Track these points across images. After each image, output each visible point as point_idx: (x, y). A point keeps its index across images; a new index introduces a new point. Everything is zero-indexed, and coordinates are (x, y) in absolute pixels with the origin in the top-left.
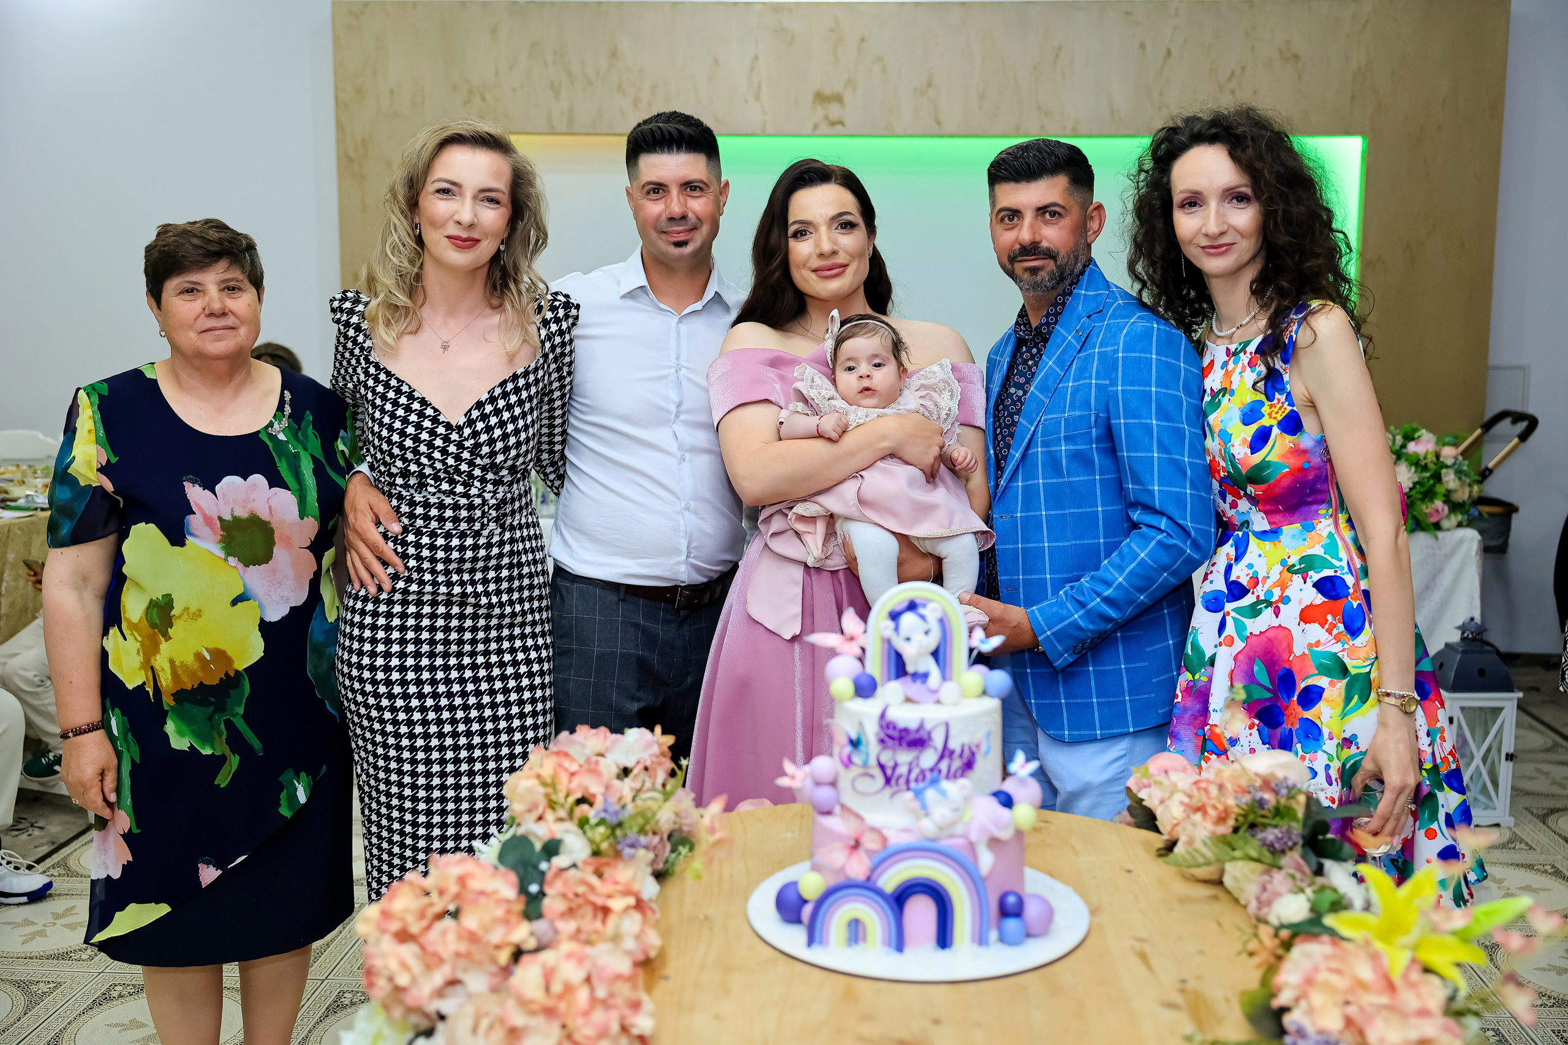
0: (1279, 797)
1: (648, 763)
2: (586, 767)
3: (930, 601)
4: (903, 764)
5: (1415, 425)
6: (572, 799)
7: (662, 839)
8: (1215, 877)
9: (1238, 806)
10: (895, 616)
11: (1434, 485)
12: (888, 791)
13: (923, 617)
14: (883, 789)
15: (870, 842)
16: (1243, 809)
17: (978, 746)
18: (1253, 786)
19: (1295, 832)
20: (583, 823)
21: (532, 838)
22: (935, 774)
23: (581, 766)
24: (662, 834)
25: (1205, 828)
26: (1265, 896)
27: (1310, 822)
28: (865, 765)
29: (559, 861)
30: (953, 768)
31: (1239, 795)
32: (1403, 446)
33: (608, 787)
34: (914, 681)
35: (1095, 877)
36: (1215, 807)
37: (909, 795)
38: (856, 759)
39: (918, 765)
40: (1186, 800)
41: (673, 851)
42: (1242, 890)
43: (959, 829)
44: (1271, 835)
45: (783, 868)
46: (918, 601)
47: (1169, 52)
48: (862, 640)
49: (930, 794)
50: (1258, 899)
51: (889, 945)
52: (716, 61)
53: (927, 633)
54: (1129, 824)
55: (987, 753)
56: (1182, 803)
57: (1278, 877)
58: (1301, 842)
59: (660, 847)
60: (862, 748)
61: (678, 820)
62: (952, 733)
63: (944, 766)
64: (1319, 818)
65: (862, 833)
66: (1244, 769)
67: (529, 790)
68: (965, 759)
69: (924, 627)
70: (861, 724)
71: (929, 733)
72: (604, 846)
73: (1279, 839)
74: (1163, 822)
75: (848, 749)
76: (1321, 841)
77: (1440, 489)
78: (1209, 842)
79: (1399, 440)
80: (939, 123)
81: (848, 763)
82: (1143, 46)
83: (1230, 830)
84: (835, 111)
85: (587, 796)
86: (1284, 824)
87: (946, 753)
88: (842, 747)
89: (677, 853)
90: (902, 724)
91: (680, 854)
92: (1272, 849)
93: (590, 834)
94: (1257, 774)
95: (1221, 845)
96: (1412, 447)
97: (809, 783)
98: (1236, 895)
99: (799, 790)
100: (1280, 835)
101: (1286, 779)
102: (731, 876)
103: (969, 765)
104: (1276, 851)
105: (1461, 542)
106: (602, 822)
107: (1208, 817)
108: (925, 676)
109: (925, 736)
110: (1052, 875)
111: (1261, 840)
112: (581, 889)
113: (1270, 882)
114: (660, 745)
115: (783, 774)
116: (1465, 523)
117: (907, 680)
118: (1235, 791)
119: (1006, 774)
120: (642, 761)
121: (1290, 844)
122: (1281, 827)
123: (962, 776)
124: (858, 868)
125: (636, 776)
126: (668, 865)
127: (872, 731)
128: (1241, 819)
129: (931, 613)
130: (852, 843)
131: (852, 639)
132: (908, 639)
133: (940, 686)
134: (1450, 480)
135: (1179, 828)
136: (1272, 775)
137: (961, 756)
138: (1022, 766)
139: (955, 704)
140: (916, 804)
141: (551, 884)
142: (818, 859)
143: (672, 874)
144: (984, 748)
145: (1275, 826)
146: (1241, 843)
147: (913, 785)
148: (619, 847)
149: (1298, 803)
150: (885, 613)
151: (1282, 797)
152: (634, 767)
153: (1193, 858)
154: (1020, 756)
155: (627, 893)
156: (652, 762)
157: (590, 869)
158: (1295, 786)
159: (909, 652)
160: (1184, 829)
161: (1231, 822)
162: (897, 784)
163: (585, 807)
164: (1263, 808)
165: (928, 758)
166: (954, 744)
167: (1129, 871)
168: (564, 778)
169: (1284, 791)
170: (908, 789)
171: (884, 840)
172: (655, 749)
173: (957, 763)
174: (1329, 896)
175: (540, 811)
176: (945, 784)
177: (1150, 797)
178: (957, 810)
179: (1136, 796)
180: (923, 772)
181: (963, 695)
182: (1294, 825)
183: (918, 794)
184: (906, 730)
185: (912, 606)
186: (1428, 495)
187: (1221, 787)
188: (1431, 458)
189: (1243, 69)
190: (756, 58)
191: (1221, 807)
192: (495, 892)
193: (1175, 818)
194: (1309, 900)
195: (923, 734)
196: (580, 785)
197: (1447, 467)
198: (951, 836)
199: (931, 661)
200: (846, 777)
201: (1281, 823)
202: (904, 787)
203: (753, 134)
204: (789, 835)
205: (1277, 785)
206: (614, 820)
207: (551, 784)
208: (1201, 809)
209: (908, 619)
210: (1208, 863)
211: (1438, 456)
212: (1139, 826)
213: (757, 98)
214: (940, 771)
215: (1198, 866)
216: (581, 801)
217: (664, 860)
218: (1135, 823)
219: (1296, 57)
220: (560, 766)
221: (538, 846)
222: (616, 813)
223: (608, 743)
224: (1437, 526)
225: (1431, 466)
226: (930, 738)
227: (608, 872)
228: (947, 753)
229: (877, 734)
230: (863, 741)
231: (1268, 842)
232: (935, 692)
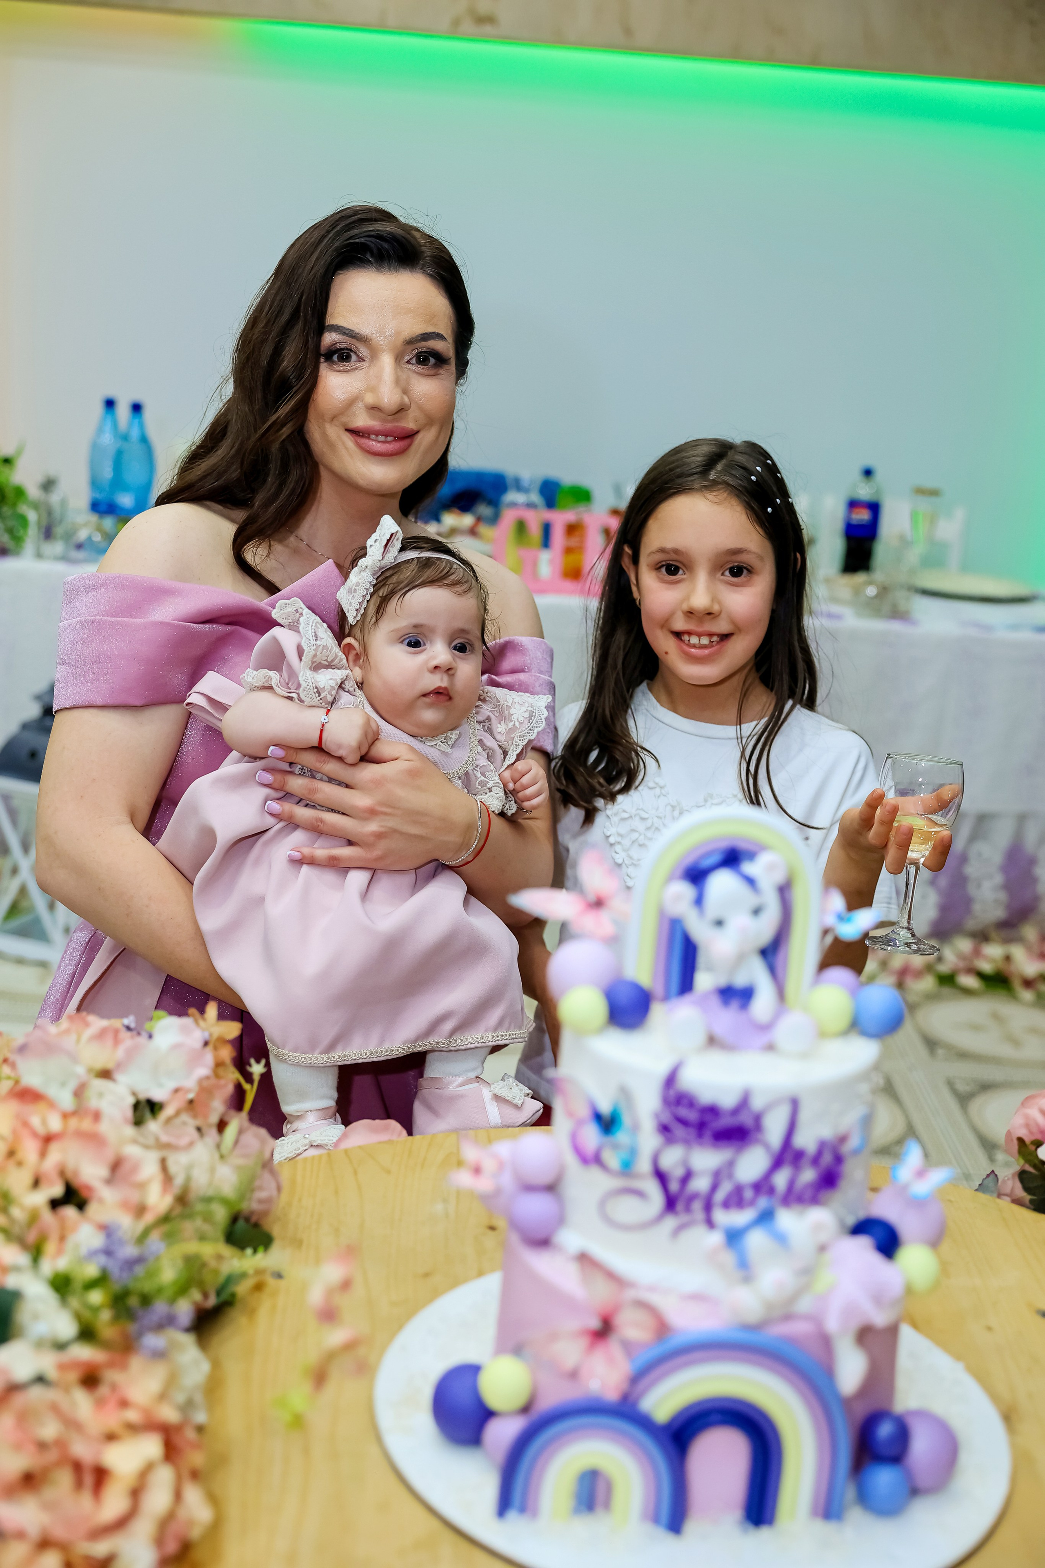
1: (194, 1089)
2: (74, 1113)
3: (763, 848)
4: (703, 1172)
6: (44, 1194)
10: (696, 875)
12: (671, 1222)
13: (751, 881)
14: (660, 1218)
15: (633, 1328)
17: (845, 1140)
22: (765, 1193)
23: (64, 1118)
30: (799, 1185)
34: (718, 1002)
37: (715, 1238)
39: (730, 1176)
43: (804, 1305)
46: (741, 848)
49: (758, 1240)
51: (656, 1520)
53: (757, 911)
54: (1018, 1202)
55: (861, 1151)
60: (621, 1136)
62: (804, 1116)
63: (781, 1180)
65: (618, 1308)
68: (823, 1169)
69: (752, 900)
71: (758, 1119)
72: (104, 1323)
87: (788, 1154)
90: (706, 1097)
97: (506, 1182)
103: (830, 1178)
108: (747, 995)
109: (751, 1122)
123: (817, 1200)
124: (605, 1376)
125: (169, 1116)
127: (646, 1105)
129: (765, 872)
130: (595, 1323)
132: (720, 923)
133: (775, 1018)
137: (816, 1161)
138: (920, 1174)
139: (805, 1056)
140: (728, 1258)
144: (854, 1142)
147: (722, 1217)
148: (133, 1328)
150: (676, 868)
152: (167, 1100)
154: (914, 1155)
155: (151, 1425)
156: (199, 1086)
157: (72, 1376)
159: (718, 946)
162: (689, 1209)
165: (752, 1163)
166: (806, 1139)
170: (711, 1224)
171: (662, 1328)
173: (808, 1175)
176: (785, 1219)
178: (804, 1270)
180: (739, 1189)
184: (712, 1110)
185: (730, 856)
195: (745, 1119)
196: (63, 1164)
198: (790, 1319)
199: (760, 964)
200: (583, 1184)
202: (702, 1219)
206: (122, 1281)
209: (722, 881)
214: (774, 1189)
222: (129, 1258)
226: (759, 1125)
228: (789, 1156)
229: (657, 1116)
232: (766, 1028)
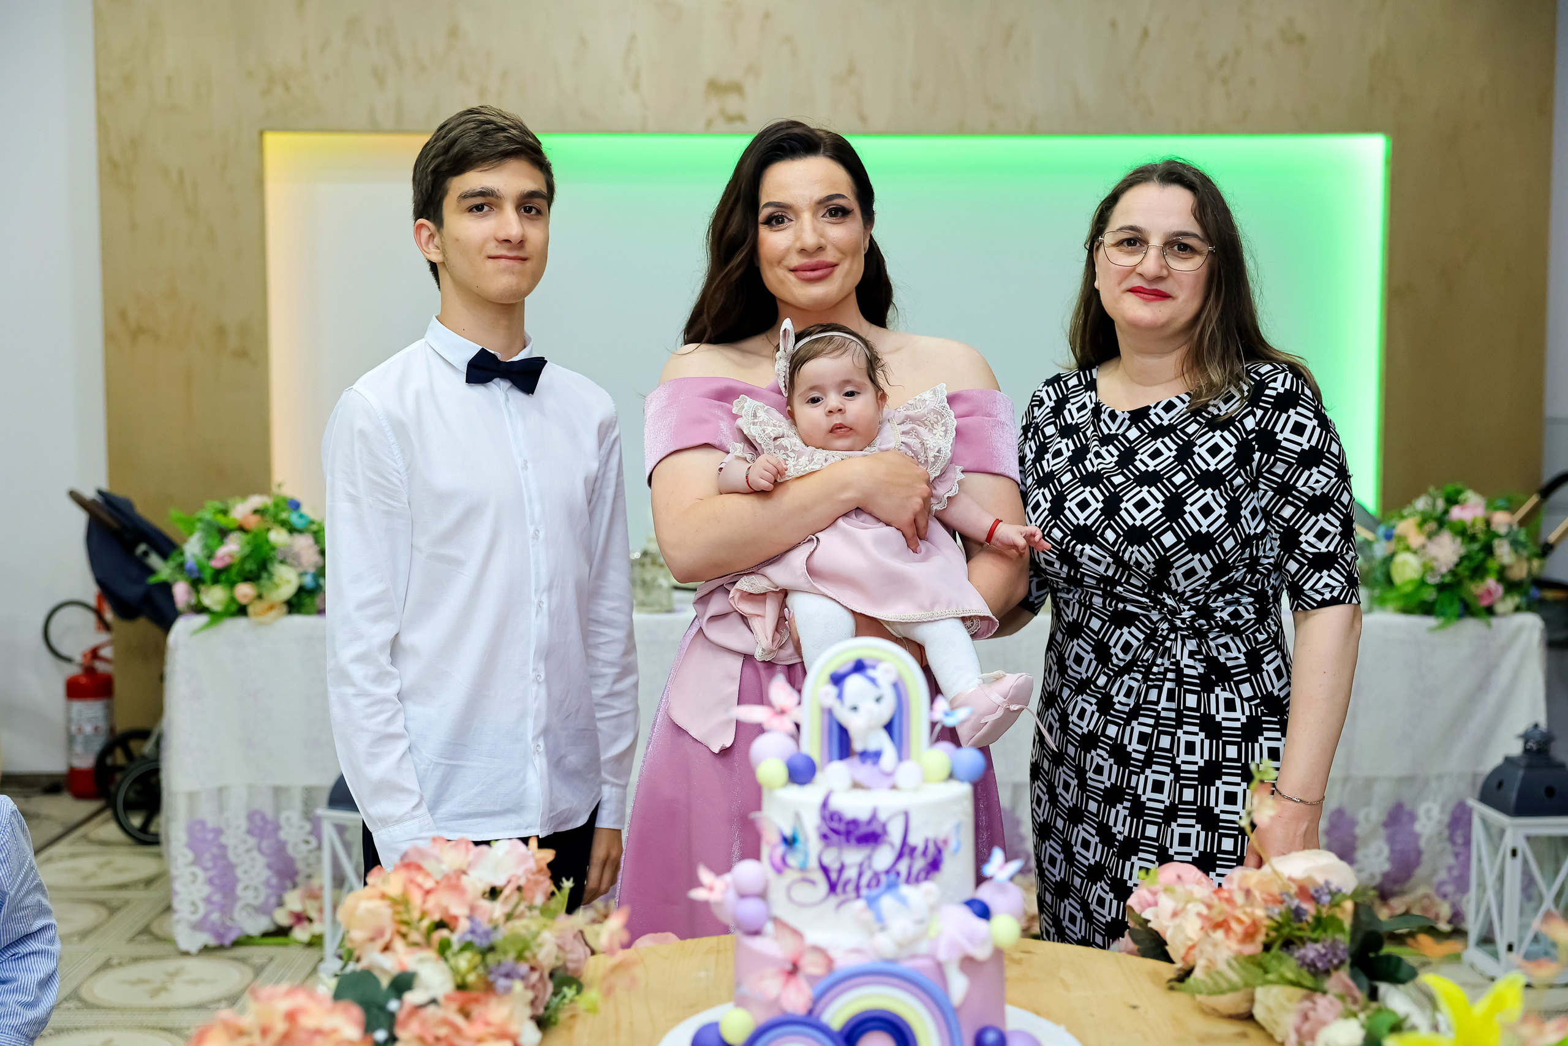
0: (1319, 906)
1: (522, 882)
2: (444, 883)
3: (879, 661)
4: (852, 865)
5: (1459, 486)
6: (426, 923)
7: (541, 977)
8: (1243, 1008)
9: (1270, 918)
10: (837, 680)
11: (1484, 560)
12: (833, 900)
13: (873, 680)
14: (826, 898)
15: (812, 966)
16: (1277, 922)
17: (945, 842)
18: (1288, 894)
19: (1342, 947)
20: (443, 948)
21: (377, 973)
22: (892, 876)
23: (437, 883)
24: (542, 969)
25: (1228, 947)
26: (1306, 1027)
27: (1359, 936)
28: (803, 868)
29: (412, 997)
30: (915, 870)
31: (1270, 905)
32: (1446, 512)
33: (473, 908)
34: (863, 762)
35: (1092, 1015)
36: (1239, 921)
37: (860, 904)
38: (792, 861)
39: (870, 867)
40: (1205, 911)
41: (555, 994)
42: (1276, 1023)
43: (923, 947)
44: (1311, 951)
45: (697, 1012)
46: (867, 662)
47: (1145, 33)
48: (797, 714)
49: (887, 902)
50: (1298, 1031)
52: (583, 42)
53: (878, 700)
54: (1131, 953)
55: (956, 851)
56: (1199, 915)
57: (1322, 1002)
58: (1348, 961)
59: (540, 986)
60: (799, 846)
61: (561, 955)
62: (913, 824)
63: (903, 866)
64: (1371, 928)
65: (801, 954)
66: (1274, 871)
67: (372, 912)
68: (929, 859)
69: (874, 692)
70: (797, 816)
71: (884, 826)
72: (471, 978)
73: (1322, 956)
74: (1175, 949)
75: (781, 849)
76: (1373, 959)
77: (1492, 565)
78: (1234, 963)
79: (1441, 504)
80: (863, 119)
81: (781, 866)
82: (1113, 25)
83: (1260, 948)
84: (733, 103)
85: (446, 920)
86: (1329, 936)
87: (905, 850)
88: (774, 847)
89: (560, 997)
90: (849, 814)
91: (564, 997)
92: (1312, 969)
93: (452, 961)
94: (1290, 879)
95: (1250, 967)
96: (1456, 513)
97: (731, 896)
98: (1269, 1029)
99: (718, 904)
100: (1323, 951)
101: (1327, 883)
102: (631, 1023)
103: (934, 865)
104: (1319, 972)
105: (1520, 629)
106: (467, 946)
107: (1232, 935)
108: (877, 755)
109: (879, 830)
110: (1037, 1013)
111: (1298, 959)
112: (443, 1031)
113: (1314, 1009)
114: (537, 861)
115: (697, 884)
116: (1524, 606)
117: (855, 761)
118: (1265, 900)
119: (980, 879)
120: (514, 879)
121: (1335, 961)
122: (1324, 941)
123: (926, 878)
124: (796, 999)
125: (507, 898)
126: (549, 1012)
127: (812, 824)
128: (1273, 934)
129: (883, 674)
130: (789, 967)
131: (782, 712)
132: (855, 708)
133: (896, 767)
134: (1504, 553)
135: (1195, 952)
136: (1310, 879)
137: (924, 853)
138: (1001, 868)
139: (916, 790)
140: (868, 916)
141: (405, 1025)
142: (745, 989)
143: (555, 1023)
144: (953, 844)
145: (1316, 941)
146: (1274, 963)
147: (864, 892)
148: (491, 978)
149: (1343, 911)
150: (825, 676)
151: (1323, 906)
152: (505, 886)
153: (1216, 983)
154: (998, 855)
155: (502, 1036)
156: (528, 880)
157: (454, 1006)
158: (1339, 891)
159: (855, 724)
160: (1201, 952)
161: (1261, 938)
162: (844, 891)
163: (444, 933)
164: (1301, 921)
165: (883, 857)
166: (916, 839)
167: (1135, 1007)
168: (416, 898)
169: (1326, 899)
170: (858, 896)
171: (830, 962)
172: (531, 864)
173: (920, 863)
174: (1388, 1020)
175: (387, 937)
176: (905, 890)
177: (1157, 917)
178: (920, 922)
179: (1139, 916)
180: (876, 875)
181: (925, 780)
182: (1339, 937)
183: (872, 902)
184: (854, 822)
185: (859, 667)
186: (1478, 572)
187: (1248, 893)
188: (1480, 526)
189: (1238, 53)
190: (633, 38)
191: (1247, 920)
192: (334, 1031)
193: (1190, 939)
194: (1363, 1026)
195: (876, 827)
196: (438, 906)
197: (1499, 536)
198: (914, 956)
199: (884, 736)
200: (778, 886)
201: (1324, 935)
202: (853, 895)
203: (630, 131)
204: (703, 974)
205: (1317, 891)
206: (485, 943)
207: (400, 903)
208: (1222, 925)
209: (854, 682)
210: (1233, 988)
211: (1488, 523)
212: (1144, 954)
213: (636, 87)
214: (898, 874)
215: (1222, 992)
216: (440, 925)
217: (545, 1003)
218: (1138, 950)
219: (1301, 39)
220: (412, 881)
221: (385, 982)
222: (487, 934)
223: (471, 856)
224: (1490, 611)
225: (1481, 537)
226: (885, 832)
227: (476, 1010)
228: (907, 850)
229: (819, 828)
230: (801, 838)
231: (1308, 961)
232: (889, 775)
